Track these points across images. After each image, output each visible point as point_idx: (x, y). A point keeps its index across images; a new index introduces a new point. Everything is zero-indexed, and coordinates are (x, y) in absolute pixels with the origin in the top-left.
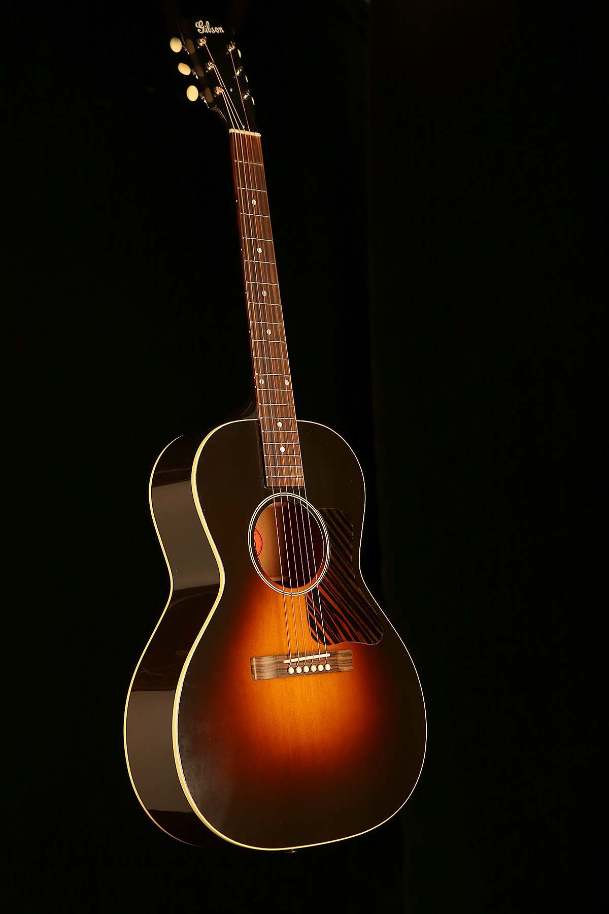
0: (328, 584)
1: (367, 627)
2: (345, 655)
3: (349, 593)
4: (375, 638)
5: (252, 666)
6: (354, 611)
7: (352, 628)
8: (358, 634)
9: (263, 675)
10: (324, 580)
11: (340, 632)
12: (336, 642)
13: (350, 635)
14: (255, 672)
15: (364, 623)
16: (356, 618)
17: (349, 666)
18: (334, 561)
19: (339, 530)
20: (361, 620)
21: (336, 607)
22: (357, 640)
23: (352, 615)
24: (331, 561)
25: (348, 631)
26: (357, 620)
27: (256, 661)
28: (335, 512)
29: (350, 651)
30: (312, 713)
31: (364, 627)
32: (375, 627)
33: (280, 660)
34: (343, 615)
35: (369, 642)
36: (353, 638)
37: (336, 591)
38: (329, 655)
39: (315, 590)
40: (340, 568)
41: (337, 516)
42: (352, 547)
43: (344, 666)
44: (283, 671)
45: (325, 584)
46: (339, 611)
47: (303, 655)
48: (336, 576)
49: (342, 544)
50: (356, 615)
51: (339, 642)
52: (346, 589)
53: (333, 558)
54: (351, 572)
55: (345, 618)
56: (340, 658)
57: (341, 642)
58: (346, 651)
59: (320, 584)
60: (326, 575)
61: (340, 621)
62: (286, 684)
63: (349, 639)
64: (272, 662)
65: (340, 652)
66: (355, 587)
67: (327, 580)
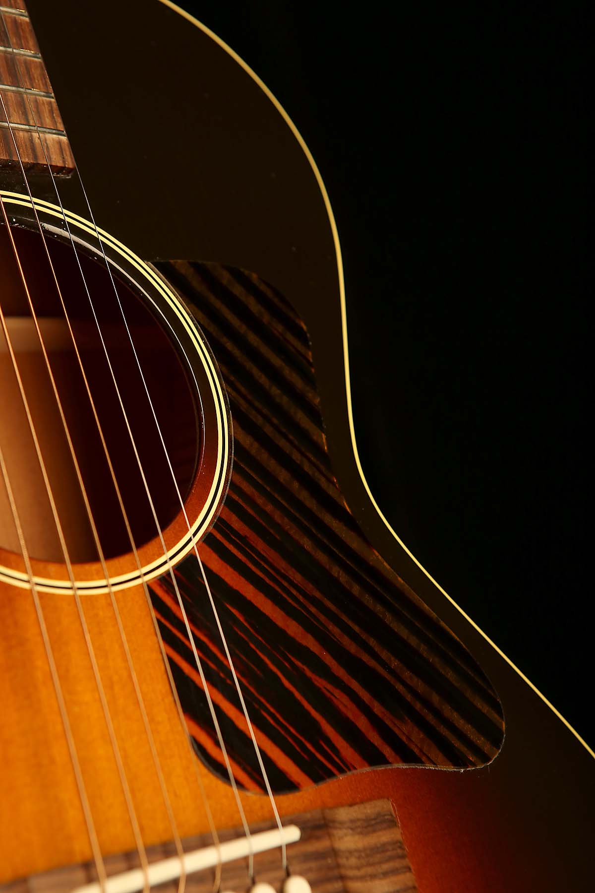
0: (243, 539)
1: (435, 699)
2: (369, 826)
3: (336, 571)
4: (480, 741)
6: (372, 642)
7: (378, 709)
8: (406, 730)
10: (219, 523)
11: (328, 729)
12: (318, 774)
13: (375, 739)
15: (420, 686)
16: (384, 664)
17: (394, 872)
18: (253, 452)
19: (253, 339)
20: (407, 674)
21: (293, 629)
22: (407, 755)
23: (365, 658)
24: (237, 449)
25: (362, 723)
26: (392, 672)
28: (225, 277)
29: (384, 806)
31: (427, 704)
32: (469, 694)
34: (328, 660)
35: (457, 759)
36: (387, 751)
37: (282, 565)
38: (292, 834)
39: (187, 566)
40: (283, 476)
41: (238, 290)
42: (317, 401)
43: (373, 877)
45: (232, 542)
46: (310, 643)
47: (166, 851)
48: (269, 508)
49: (275, 391)
50: (385, 655)
51: (331, 775)
52: (322, 557)
53: (247, 441)
54: (332, 492)
55: (340, 672)
56: (347, 842)
57: (342, 771)
58: (370, 809)
59: (208, 540)
60: (228, 502)
61: (320, 683)
63: (374, 757)
65: (344, 814)
66: (354, 542)
67: (236, 524)
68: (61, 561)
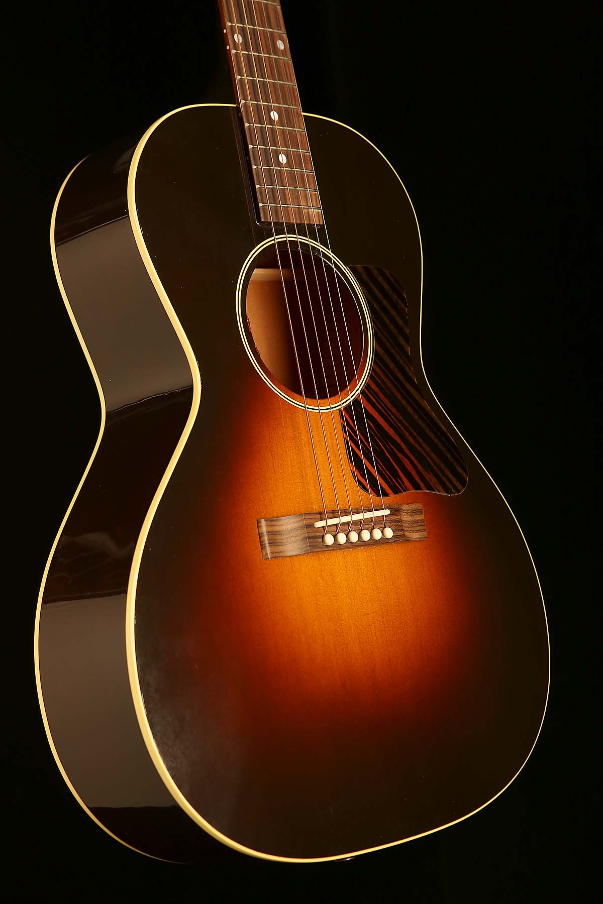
0: (375, 393)
1: (442, 465)
2: (413, 512)
3: (409, 409)
4: (458, 484)
5: (260, 535)
6: (420, 440)
7: (420, 468)
8: (430, 477)
9: (281, 548)
10: (367, 386)
11: (401, 474)
12: (396, 491)
13: (418, 480)
14: (267, 545)
15: (437, 460)
16: (425, 451)
17: (420, 531)
18: (382, 355)
19: (385, 302)
20: (432, 455)
21: (391, 432)
22: (429, 487)
23: (417, 446)
24: (376, 354)
25: (414, 473)
26: (427, 453)
27: (267, 526)
28: (376, 272)
29: (419, 506)
30: (368, 614)
31: (438, 466)
32: (455, 464)
33: (308, 522)
34: (404, 446)
35: (449, 492)
36: (422, 485)
37: (389, 405)
38: (387, 512)
39: (357, 402)
40: (392, 366)
41: (380, 279)
42: (408, 331)
43: (413, 532)
44: (315, 540)
45: (371, 394)
46: (399, 441)
47: (346, 513)
48: (386, 380)
49: (392, 327)
50: (425, 445)
51: (401, 492)
52: (404, 403)
53: (379, 350)
54: (410, 374)
55: (407, 451)
56: (406, 517)
57: (405, 491)
58: (414, 506)
59: (363, 392)
60: (371, 377)
61: (399, 455)
62: (320, 564)
63: (416, 487)
64: (295, 525)
65: (405, 507)
66: (417, 397)
67: (373, 387)
68: (301, 394)
